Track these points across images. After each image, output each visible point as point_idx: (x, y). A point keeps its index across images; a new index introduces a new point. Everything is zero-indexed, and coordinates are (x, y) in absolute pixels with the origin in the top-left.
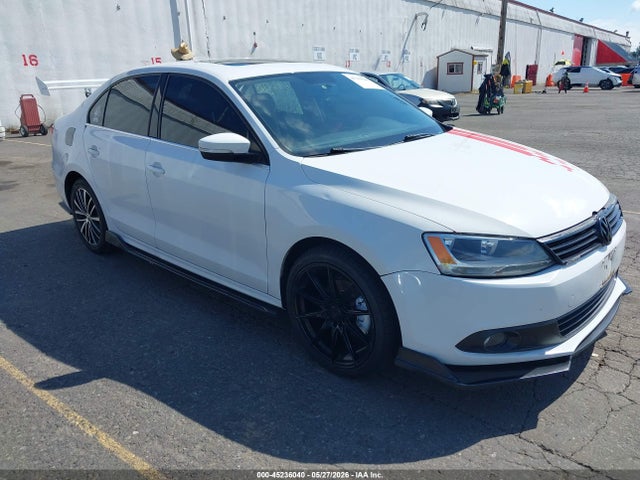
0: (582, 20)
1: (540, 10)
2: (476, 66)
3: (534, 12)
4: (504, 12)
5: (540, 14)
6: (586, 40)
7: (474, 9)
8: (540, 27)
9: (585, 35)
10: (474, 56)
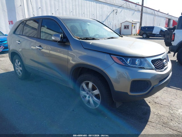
0: (168, 14)
1: (155, 10)
2: (133, 27)
3: (153, 11)
4: (142, 10)
5: (155, 11)
6: (169, 20)
7: (134, 9)
8: (155, 15)
9: (169, 18)
10: (132, 23)
